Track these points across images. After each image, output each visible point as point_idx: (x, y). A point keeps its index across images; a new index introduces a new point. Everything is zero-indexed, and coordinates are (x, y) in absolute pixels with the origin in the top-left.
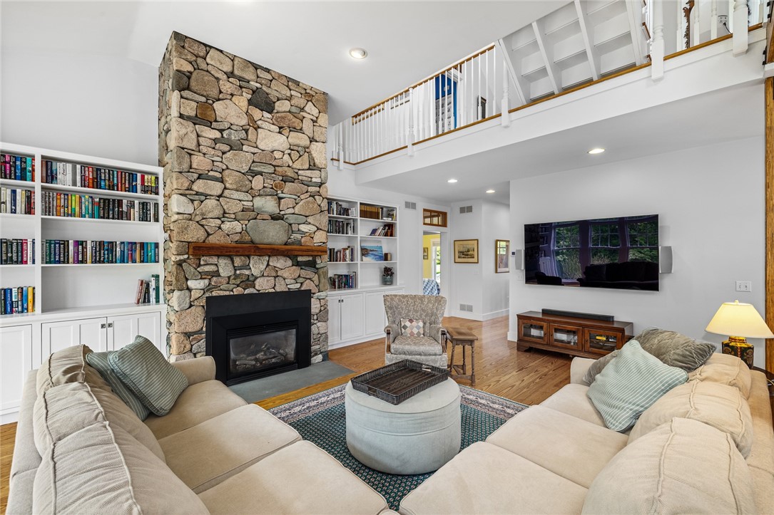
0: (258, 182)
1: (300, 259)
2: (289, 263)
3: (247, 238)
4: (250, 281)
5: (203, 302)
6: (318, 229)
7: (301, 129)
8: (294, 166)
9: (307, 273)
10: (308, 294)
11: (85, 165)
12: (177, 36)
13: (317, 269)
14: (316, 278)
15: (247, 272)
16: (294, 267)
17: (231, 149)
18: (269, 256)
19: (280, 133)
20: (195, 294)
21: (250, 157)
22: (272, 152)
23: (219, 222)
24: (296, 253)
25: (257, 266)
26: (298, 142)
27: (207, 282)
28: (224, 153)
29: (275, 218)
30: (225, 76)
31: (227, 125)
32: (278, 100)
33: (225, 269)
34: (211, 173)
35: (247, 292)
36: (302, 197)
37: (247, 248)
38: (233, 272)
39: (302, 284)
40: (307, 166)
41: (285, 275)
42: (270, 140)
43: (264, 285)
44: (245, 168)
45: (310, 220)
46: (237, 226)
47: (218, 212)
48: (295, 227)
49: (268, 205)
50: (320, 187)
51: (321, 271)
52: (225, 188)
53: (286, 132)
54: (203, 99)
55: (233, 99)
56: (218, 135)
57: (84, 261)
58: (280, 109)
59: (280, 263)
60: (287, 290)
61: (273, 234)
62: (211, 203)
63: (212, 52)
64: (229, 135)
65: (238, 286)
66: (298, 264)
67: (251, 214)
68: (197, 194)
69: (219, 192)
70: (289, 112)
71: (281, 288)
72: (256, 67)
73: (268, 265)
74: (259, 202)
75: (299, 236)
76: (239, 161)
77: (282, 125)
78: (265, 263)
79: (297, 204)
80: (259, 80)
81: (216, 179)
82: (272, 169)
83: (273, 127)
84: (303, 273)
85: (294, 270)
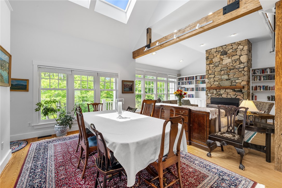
0: (223, 72)
1: (235, 90)
2: (232, 91)
3: (220, 85)
4: (220, 95)
5: (210, 98)
6: (243, 81)
7: (236, 54)
8: (233, 65)
10: (239, 100)
11: (200, 76)
12: (207, 51)
13: (243, 93)
14: (242, 95)
15: (220, 93)
16: (233, 92)
17: (216, 67)
18: (226, 89)
19: (229, 58)
20: (209, 97)
21: (220, 67)
22: (227, 64)
23: (213, 82)
24: (234, 88)
25: (222, 91)
26: (235, 58)
27: (211, 94)
28: (215, 68)
29: (227, 80)
30: (215, 53)
31: (215, 63)
32: (228, 50)
33: (215, 92)
34: (212, 73)
35: (220, 97)
36: (236, 73)
37: (219, 88)
38: (216, 93)
39: (236, 96)
40: (238, 64)
41: (230, 94)
42: (227, 61)
43: (224, 96)
44: (219, 70)
45: (239, 79)
46: (217, 83)
47: (213, 81)
48: (234, 81)
49: (226, 77)
50: (244, 68)
51: (244, 93)
52: (215, 75)
53: (230, 58)
54: (211, 60)
55: (217, 56)
56: (213, 65)
57: (200, 91)
58: (229, 53)
59: (228, 91)
60: (231, 97)
61: (227, 84)
62: (212, 79)
63: (212, 49)
64: (216, 64)
65: (218, 96)
66: (235, 91)
67: (222, 80)
68: (209, 78)
69: (213, 77)
70: (232, 52)
71: (229, 97)
72: (222, 46)
73: (225, 91)
74: (223, 77)
75: (235, 84)
76: (218, 69)
77: (229, 56)
78: (224, 91)
79: (235, 75)
80: (223, 49)
81: (213, 74)
82: (226, 68)
83: (227, 58)
84: (237, 93)
85: (233, 93)
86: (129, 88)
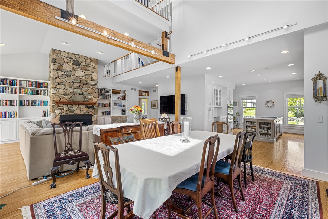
0: (75, 85)
1: (88, 106)
2: (85, 107)
3: (72, 100)
4: (73, 111)
5: (59, 116)
6: (94, 97)
7: (89, 70)
8: (86, 80)
9: (91, 109)
10: (91, 116)
11: (29, 81)
12: (52, 49)
13: (94, 109)
14: (93, 111)
15: (72, 109)
17: (67, 76)
18: (79, 105)
19: (82, 71)
20: (57, 114)
21: (73, 78)
22: (80, 77)
23: (64, 96)
24: (87, 104)
25: (75, 107)
26: (88, 73)
27: (60, 111)
28: (65, 78)
29: (80, 94)
30: (66, 58)
31: (66, 71)
32: (82, 62)
33: (65, 108)
34: (62, 83)
35: (71, 114)
36: (89, 88)
37: (72, 103)
38: (68, 109)
39: (89, 113)
40: (91, 80)
41: (83, 110)
42: (79, 73)
43: (77, 112)
44: (71, 81)
45: (91, 95)
46: (69, 97)
47: (63, 93)
48: (87, 97)
49: (79, 91)
50: (95, 86)
51: (95, 109)
52: (66, 87)
53: (84, 71)
54: (60, 64)
55: (68, 63)
56: (64, 73)
57: (29, 105)
58: (82, 65)
59: (81, 106)
60: (84, 114)
61: (80, 99)
62: (61, 91)
63: (62, 52)
64: (67, 73)
65: (69, 112)
66: (88, 107)
67: (74, 93)
68: (58, 88)
69: (64, 88)
70: (85, 65)
71: (82, 113)
72: (75, 54)
73: (78, 107)
74: (75, 90)
75: (88, 99)
76: (71, 79)
77: (83, 69)
78: (77, 107)
79: (87, 90)
80: (76, 58)
81: (63, 85)
82: (79, 81)
83: (80, 70)
84: (89, 110)
85: (86, 109)
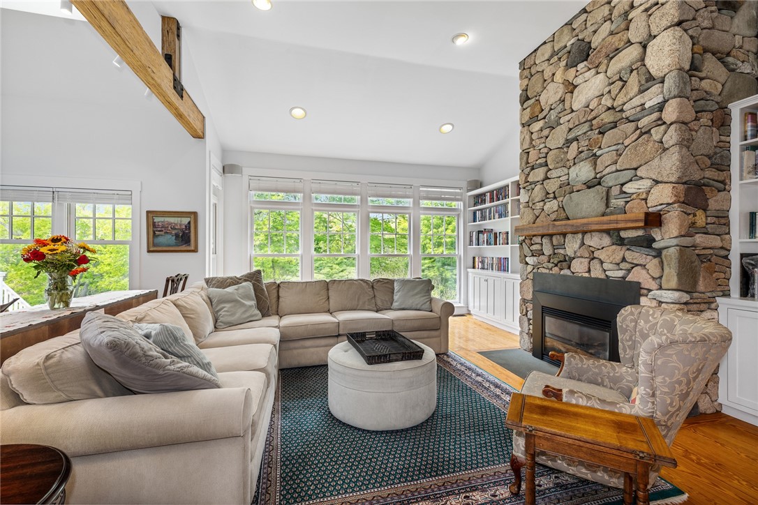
0: (573, 150)
1: (623, 234)
2: (607, 240)
3: (563, 215)
4: (566, 262)
5: (533, 277)
6: (657, 182)
7: (629, 41)
8: (615, 104)
9: (635, 256)
10: (638, 289)
12: (522, 64)
13: (660, 251)
14: (653, 264)
15: (562, 252)
16: (614, 247)
17: (552, 129)
18: (584, 234)
19: (598, 73)
20: (529, 268)
21: (564, 127)
22: (588, 105)
23: (542, 204)
24: (617, 226)
25: (572, 245)
26: (620, 66)
27: (536, 259)
28: (547, 137)
29: (588, 186)
30: (547, 63)
31: (548, 109)
32: (595, 33)
33: (547, 247)
34: (539, 161)
35: (562, 272)
36: (627, 142)
38: (551, 252)
39: (629, 271)
41: (602, 257)
42: (585, 90)
43: (579, 268)
44: (562, 142)
45: (639, 173)
46: (555, 205)
47: (542, 195)
48: (615, 191)
50: (661, 110)
51: (663, 254)
52: (549, 170)
53: (603, 67)
54: (534, 100)
55: (555, 78)
56: (542, 123)
58: (597, 44)
59: (594, 241)
60: (603, 276)
62: (538, 188)
64: (551, 115)
65: (556, 265)
66: (621, 242)
67: (570, 189)
68: (531, 183)
69: (543, 176)
70: (611, 34)
71: (597, 273)
72: (569, 23)
73: (583, 244)
74: (573, 173)
75: (621, 202)
76: (558, 138)
77: (598, 62)
78: (579, 242)
79: (620, 155)
80: (574, 34)
81: (541, 165)
82: (586, 127)
83: (588, 74)
84: (629, 256)
85: (614, 252)
86: (177, 236)
